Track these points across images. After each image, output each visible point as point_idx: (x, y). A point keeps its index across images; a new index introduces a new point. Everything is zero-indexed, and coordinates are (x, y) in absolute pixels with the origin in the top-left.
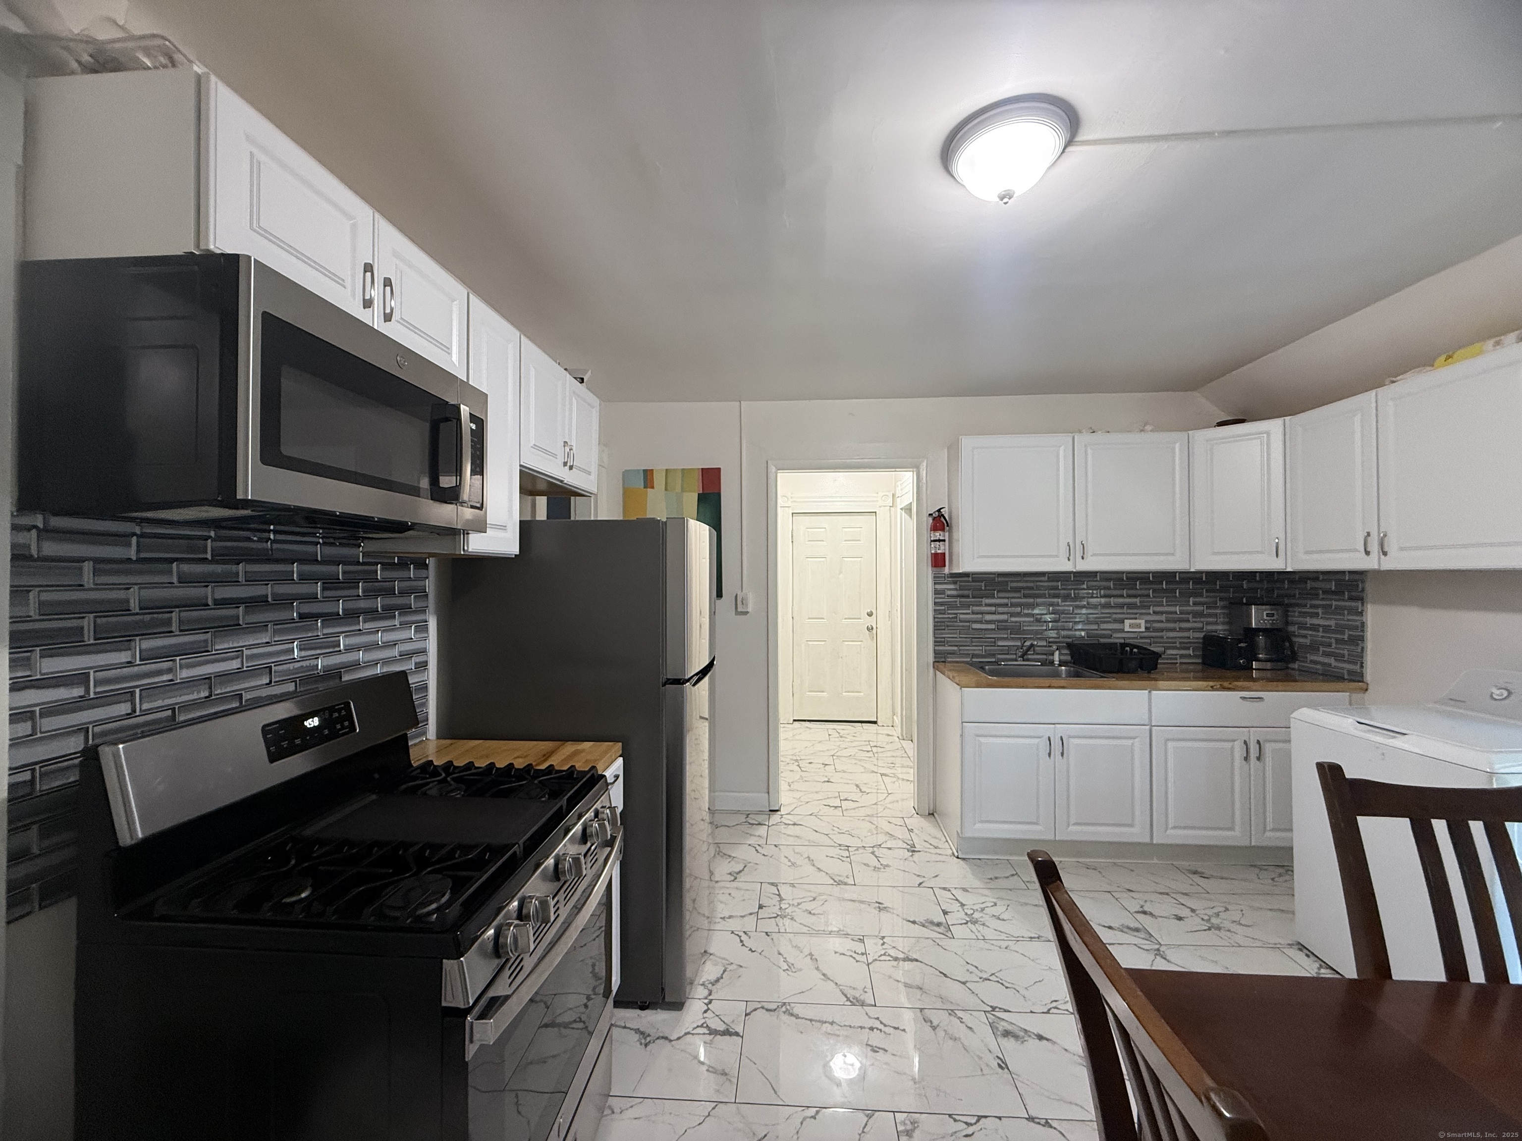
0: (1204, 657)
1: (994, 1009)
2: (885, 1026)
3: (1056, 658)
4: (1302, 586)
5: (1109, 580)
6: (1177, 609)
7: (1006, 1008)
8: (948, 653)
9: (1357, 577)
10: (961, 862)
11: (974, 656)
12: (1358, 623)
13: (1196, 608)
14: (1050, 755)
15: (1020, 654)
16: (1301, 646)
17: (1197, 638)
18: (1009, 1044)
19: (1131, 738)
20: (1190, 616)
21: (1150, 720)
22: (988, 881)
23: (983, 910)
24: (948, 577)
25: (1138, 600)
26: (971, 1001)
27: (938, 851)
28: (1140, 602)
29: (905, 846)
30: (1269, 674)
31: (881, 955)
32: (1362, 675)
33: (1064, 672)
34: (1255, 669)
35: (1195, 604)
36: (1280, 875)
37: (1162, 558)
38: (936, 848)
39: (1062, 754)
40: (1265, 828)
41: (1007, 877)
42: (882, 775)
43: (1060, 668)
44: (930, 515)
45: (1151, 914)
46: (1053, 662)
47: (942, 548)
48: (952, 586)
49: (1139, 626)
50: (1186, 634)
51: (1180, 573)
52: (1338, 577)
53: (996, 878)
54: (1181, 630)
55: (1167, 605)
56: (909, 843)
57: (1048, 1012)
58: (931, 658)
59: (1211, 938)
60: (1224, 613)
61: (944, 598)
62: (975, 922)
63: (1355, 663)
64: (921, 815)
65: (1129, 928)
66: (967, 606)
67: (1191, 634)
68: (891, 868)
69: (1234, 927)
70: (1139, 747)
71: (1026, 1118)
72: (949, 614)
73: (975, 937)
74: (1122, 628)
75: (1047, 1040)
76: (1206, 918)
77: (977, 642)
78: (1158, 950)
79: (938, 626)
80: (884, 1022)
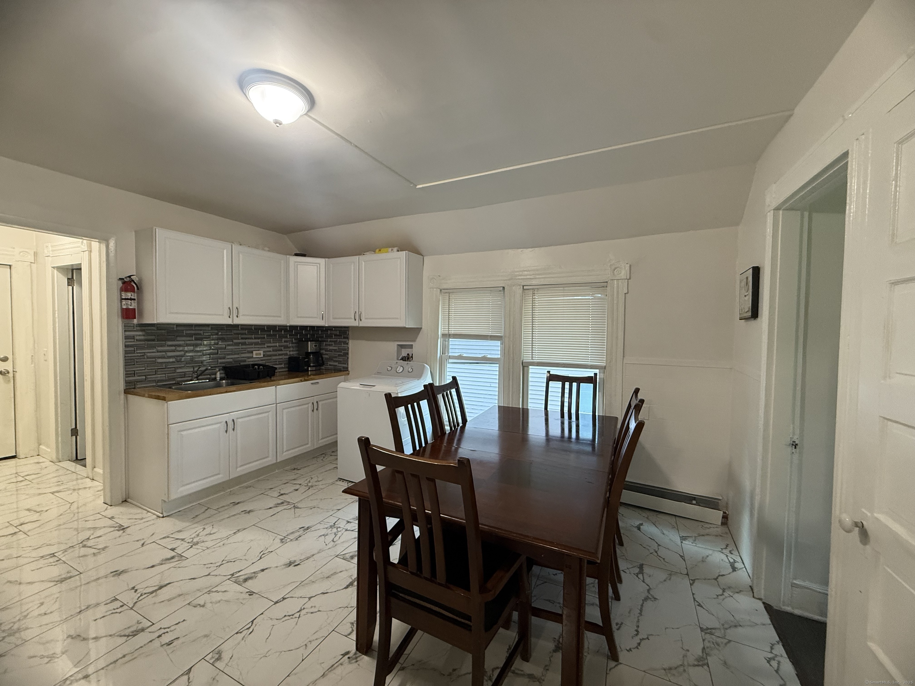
0: (288, 368)
1: (233, 575)
2: (169, 628)
3: (218, 376)
4: (326, 333)
5: (246, 329)
6: (277, 344)
7: (239, 570)
8: (137, 382)
9: (347, 329)
10: (167, 518)
11: (159, 381)
12: (347, 348)
13: (286, 344)
14: (226, 431)
15: (195, 376)
16: (326, 358)
17: (286, 359)
18: (249, 583)
19: (266, 412)
20: (283, 348)
21: (276, 402)
22: (192, 520)
23: (198, 535)
24: (136, 327)
25: (259, 340)
26: (218, 580)
27: (144, 520)
28: (261, 341)
29: (113, 529)
30: (314, 372)
31: (139, 597)
32: (347, 368)
33: (224, 384)
34: (310, 371)
35: (285, 342)
36: (324, 457)
37: (272, 318)
38: (142, 519)
39: (234, 430)
40: (319, 438)
41: (204, 512)
42: (53, 493)
43: (222, 382)
44: (120, 279)
45: (285, 494)
46: (215, 378)
47: (133, 305)
48: (140, 333)
49: (260, 354)
50: (281, 357)
51: (279, 326)
52: (322, 328)
53: (197, 516)
54: (280, 355)
55: (273, 343)
56: (115, 526)
57: (261, 558)
58: (122, 386)
59: (311, 491)
60: (295, 346)
61: (134, 342)
62: (197, 543)
63: (345, 364)
64: (114, 506)
65: (278, 504)
66: (153, 347)
67: (283, 357)
68: (110, 547)
69: (317, 484)
70: (271, 415)
71: (274, 604)
72: (137, 353)
73: (202, 550)
74: (251, 356)
75: (266, 569)
76: (306, 485)
77: (162, 371)
78: (294, 506)
79: (128, 362)
80: (166, 627)
